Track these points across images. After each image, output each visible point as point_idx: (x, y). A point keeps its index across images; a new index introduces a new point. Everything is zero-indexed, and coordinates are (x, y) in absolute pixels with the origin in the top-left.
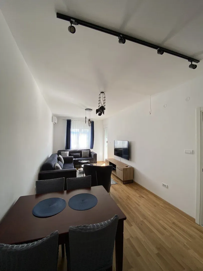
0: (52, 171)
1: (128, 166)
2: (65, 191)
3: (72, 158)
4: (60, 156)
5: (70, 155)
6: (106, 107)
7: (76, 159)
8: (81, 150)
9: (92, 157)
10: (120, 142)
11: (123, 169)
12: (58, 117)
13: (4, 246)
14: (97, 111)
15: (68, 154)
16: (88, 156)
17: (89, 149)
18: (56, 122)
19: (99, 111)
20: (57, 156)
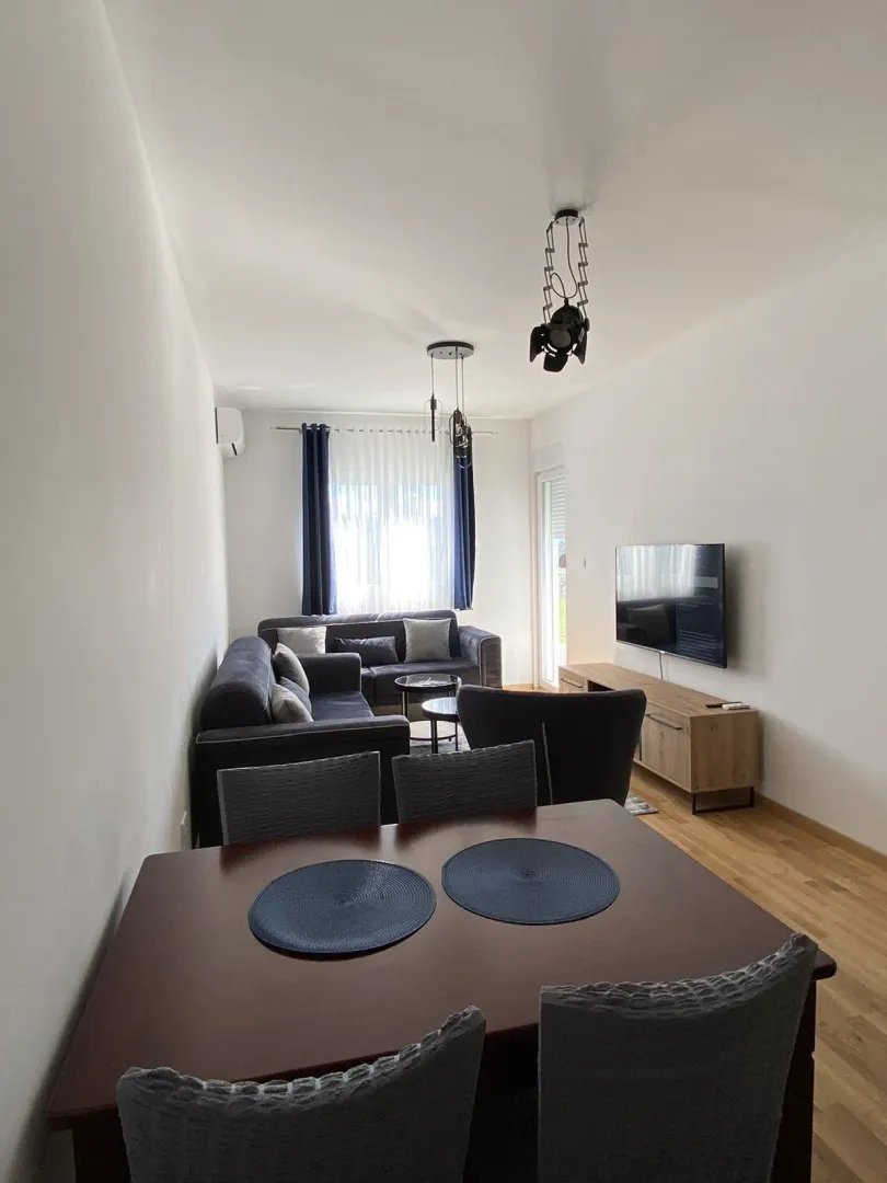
0: (265, 732)
1: (720, 706)
2: (388, 831)
3: (352, 666)
4: (283, 649)
5: (332, 646)
6: (588, 312)
7: (376, 671)
8: (397, 617)
9: (468, 658)
10: (647, 551)
11: (692, 719)
12: (252, 414)
13: (200, 1086)
14: (539, 338)
15: (323, 641)
16: (444, 652)
17: (443, 608)
18: (239, 444)
19: (546, 340)
20: (267, 649)
